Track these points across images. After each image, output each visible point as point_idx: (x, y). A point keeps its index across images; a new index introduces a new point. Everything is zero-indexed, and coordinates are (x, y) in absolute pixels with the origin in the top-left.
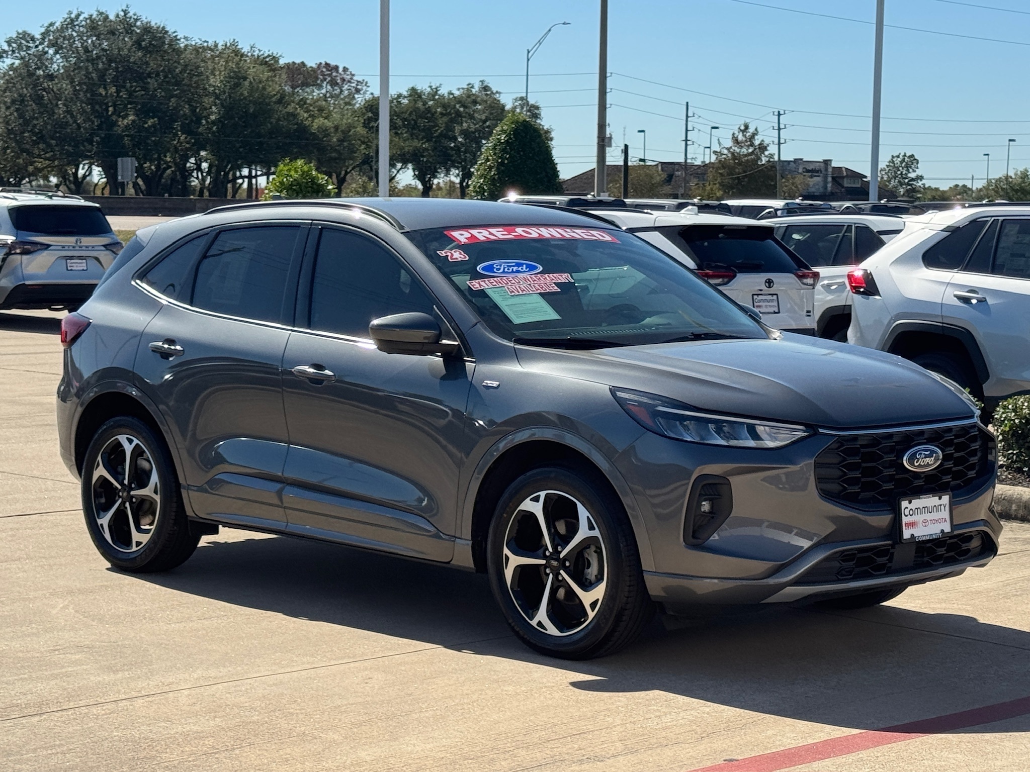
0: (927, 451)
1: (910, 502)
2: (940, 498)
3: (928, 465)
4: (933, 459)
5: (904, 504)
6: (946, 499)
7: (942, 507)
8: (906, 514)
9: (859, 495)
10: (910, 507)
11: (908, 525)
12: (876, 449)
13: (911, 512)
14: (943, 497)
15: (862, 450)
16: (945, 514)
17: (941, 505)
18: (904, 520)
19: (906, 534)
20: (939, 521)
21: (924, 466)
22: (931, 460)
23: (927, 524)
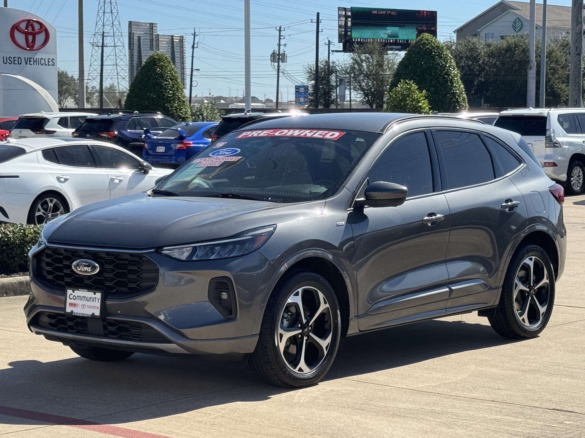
0: (87, 263)
1: (73, 292)
2: (95, 294)
3: (86, 272)
4: (90, 268)
5: (69, 292)
6: (98, 295)
7: (97, 299)
8: (71, 298)
9: (56, 282)
10: (74, 294)
11: (71, 304)
12: (62, 257)
13: (74, 298)
14: (96, 293)
15: (57, 256)
16: (98, 304)
17: (96, 298)
18: (69, 301)
19: (69, 309)
20: (93, 307)
21: (84, 272)
22: (89, 269)
23: (85, 307)
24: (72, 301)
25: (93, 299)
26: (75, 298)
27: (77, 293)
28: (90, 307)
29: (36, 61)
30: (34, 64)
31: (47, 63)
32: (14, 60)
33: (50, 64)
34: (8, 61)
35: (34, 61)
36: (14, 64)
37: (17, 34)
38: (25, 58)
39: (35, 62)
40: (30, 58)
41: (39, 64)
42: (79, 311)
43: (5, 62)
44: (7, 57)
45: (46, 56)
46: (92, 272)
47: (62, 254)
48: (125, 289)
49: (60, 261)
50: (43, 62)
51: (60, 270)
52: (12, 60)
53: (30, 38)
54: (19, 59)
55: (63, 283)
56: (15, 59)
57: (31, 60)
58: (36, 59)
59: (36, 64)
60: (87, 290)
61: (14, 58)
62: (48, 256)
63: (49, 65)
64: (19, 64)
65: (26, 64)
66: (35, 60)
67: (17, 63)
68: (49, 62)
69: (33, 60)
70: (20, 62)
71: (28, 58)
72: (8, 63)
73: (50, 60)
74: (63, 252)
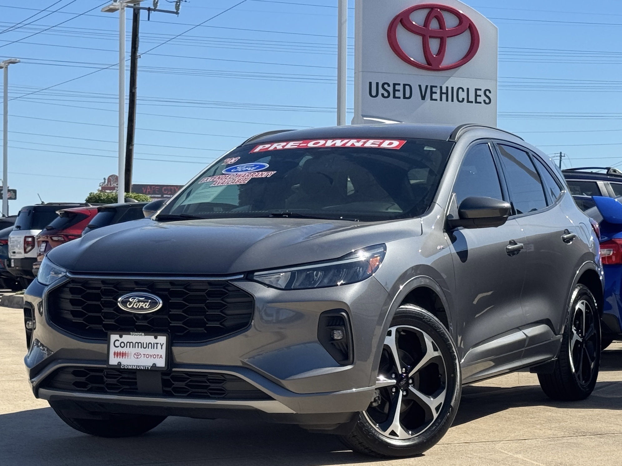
0: (142, 297)
1: (121, 337)
2: (156, 338)
3: (142, 308)
4: (148, 304)
5: (114, 337)
6: (162, 339)
7: (159, 345)
8: (116, 345)
9: (87, 326)
10: (121, 340)
11: (117, 354)
12: (99, 291)
13: (122, 345)
14: (158, 337)
15: (88, 291)
16: (162, 352)
17: (157, 344)
18: (113, 349)
19: (113, 361)
20: (154, 356)
21: (138, 309)
22: (146, 305)
23: (139, 356)
24: (120, 350)
25: (154, 346)
26: (124, 345)
27: (126, 338)
28: (147, 356)
29: (447, 93)
30: (441, 100)
31: (472, 98)
32: (395, 90)
33: (479, 99)
34: (381, 91)
35: (441, 93)
36: (394, 97)
37: (402, 35)
38: (420, 86)
39: (444, 96)
40: (432, 87)
41: (452, 101)
42: (129, 362)
43: (374, 93)
44: (377, 84)
45: (471, 84)
46: (150, 308)
47: (99, 288)
48: (201, 330)
49: (97, 297)
50: (462, 95)
51: (97, 309)
52: (391, 89)
53: (434, 45)
54: (407, 88)
55: (100, 327)
56: (397, 87)
57: (434, 90)
58: (447, 88)
59: (447, 100)
60: (143, 334)
61: (395, 85)
62: (73, 291)
63: (476, 102)
64: (405, 97)
65: (423, 98)
66: (444, 90)
67: (402, 97)
68: (476, 96)
69: (438, 92)
70: (408, 95)
71: (427, 86)
72: (380, 95)
73: (479, 93)
74: (101, 285)
